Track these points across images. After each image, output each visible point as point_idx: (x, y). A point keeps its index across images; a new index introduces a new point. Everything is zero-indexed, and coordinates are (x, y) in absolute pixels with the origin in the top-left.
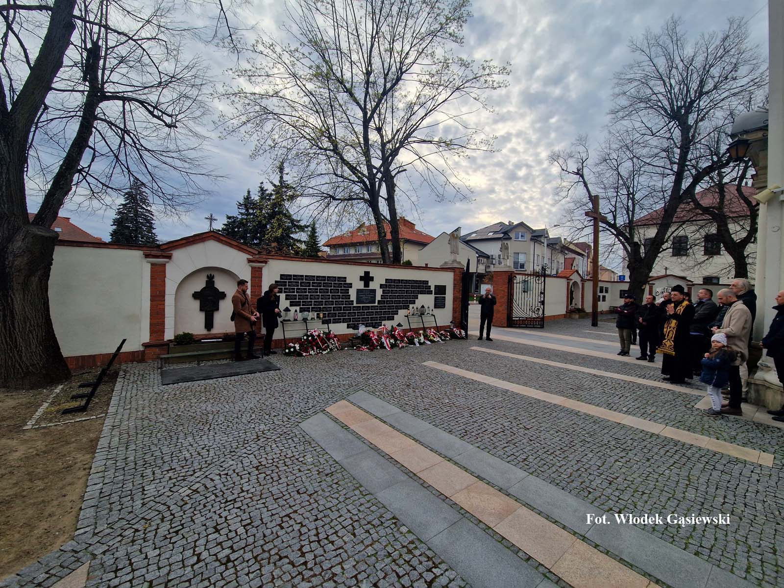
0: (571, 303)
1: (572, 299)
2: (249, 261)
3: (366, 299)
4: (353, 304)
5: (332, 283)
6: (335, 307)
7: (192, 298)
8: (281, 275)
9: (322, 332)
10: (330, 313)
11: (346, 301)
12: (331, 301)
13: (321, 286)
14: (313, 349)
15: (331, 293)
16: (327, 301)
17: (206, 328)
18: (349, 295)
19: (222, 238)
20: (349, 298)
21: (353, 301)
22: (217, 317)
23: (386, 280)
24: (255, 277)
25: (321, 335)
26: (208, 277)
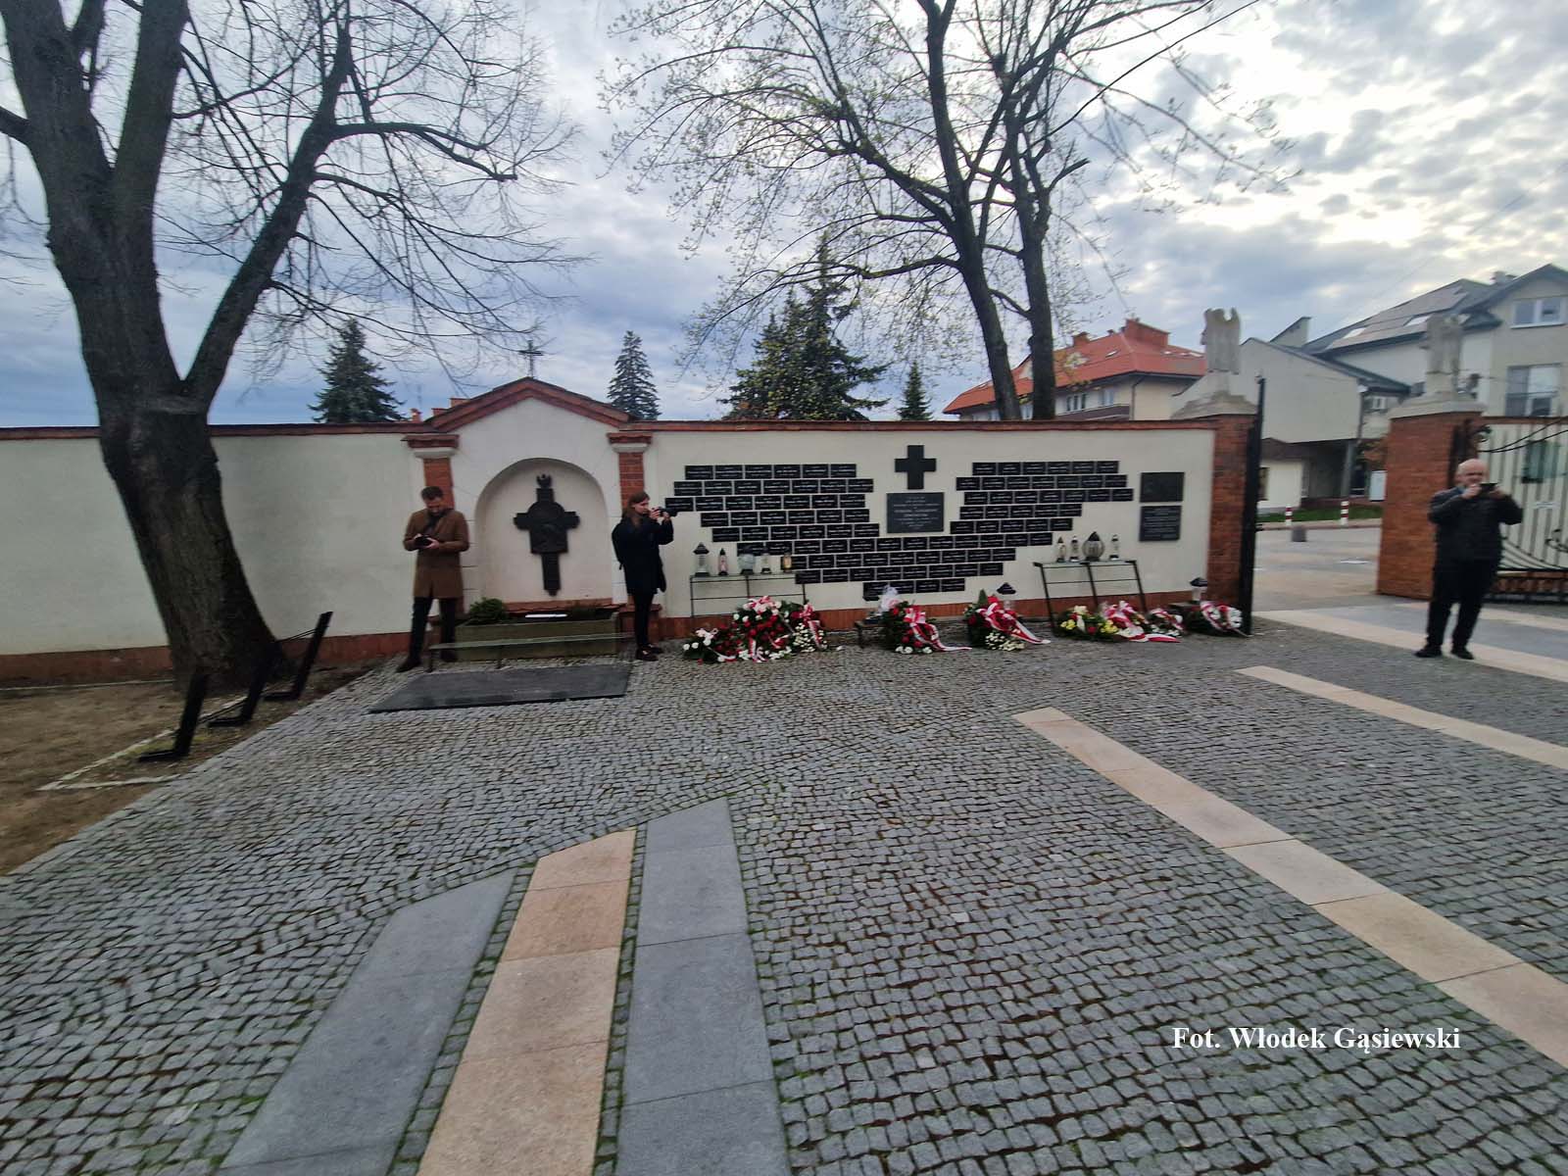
2: (613, 440)
3: (915, 521)
4: (877, 534)
5: (815, 482)
6: (829, 542)
7: (514, 526)
8: (688, 468)
9: (778, 604)
10: (816, 558)
11: (857, 527)
12: (818, 528)
13: (786, 491)
14: (748, 647)
15: (816, 505)
16: (806, 528)
17: (546, 588)
18: (867, 511)
19: (547, 391)
20: (867, 519)
21: (877, 526)
22: (567, 565)
23: (976, 465)
24: (628, 476)
25: (775, 612)
26: (539, 480)
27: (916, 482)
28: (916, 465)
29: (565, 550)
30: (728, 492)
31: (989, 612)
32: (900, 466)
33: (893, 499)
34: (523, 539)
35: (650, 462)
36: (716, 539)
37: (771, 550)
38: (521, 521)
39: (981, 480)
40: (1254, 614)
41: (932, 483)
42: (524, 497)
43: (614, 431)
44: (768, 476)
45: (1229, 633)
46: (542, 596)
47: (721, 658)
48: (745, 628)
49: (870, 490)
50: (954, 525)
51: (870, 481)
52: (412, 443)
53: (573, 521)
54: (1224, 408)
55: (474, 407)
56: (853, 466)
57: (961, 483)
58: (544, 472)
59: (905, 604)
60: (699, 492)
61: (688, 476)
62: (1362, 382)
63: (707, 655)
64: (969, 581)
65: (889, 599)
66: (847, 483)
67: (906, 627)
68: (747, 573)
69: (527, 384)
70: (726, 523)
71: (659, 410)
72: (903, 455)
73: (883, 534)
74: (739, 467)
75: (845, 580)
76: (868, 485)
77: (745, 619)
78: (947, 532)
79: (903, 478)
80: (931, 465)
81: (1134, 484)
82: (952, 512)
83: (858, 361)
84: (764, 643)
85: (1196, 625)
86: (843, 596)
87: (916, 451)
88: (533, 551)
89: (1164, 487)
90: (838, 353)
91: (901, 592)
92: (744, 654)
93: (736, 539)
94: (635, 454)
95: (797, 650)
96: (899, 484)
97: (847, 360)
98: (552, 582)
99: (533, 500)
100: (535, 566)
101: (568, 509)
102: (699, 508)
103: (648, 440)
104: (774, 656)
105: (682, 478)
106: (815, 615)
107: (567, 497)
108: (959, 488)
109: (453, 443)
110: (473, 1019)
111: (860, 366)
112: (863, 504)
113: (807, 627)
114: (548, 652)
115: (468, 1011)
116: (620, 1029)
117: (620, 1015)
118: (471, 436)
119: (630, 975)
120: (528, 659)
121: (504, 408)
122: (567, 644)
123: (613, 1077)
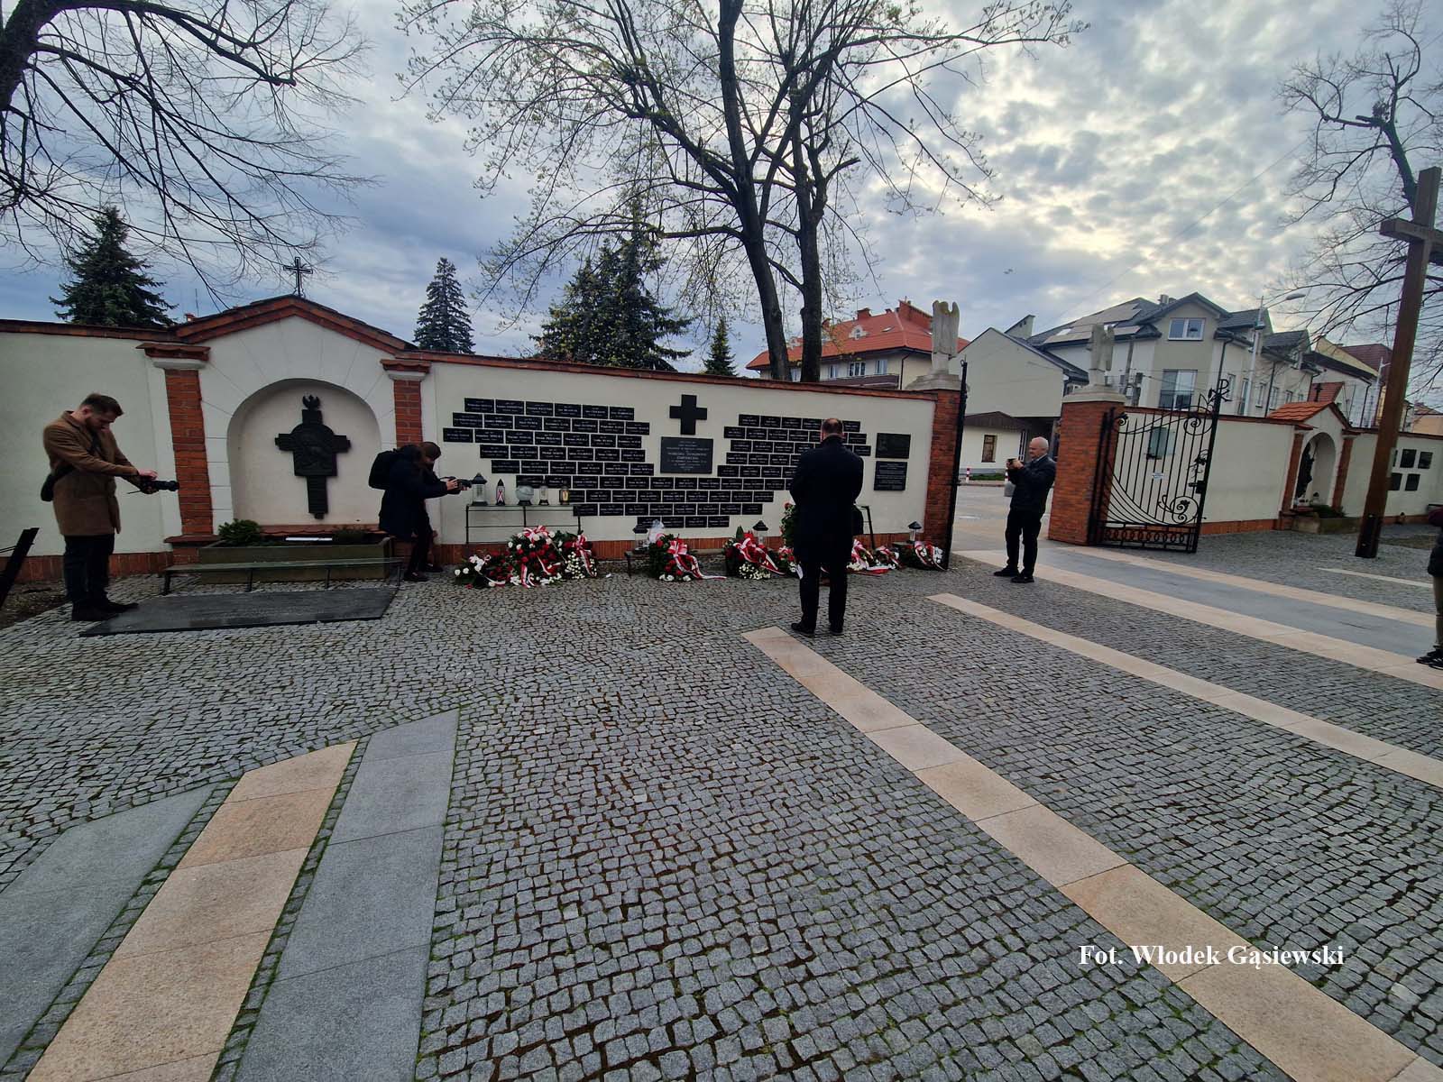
0: (1301, 491)
1: (1305, 479)
2: (387, 366)
3: (687, 463)
4: (652, 473)
5: (595, 423)
6: (607, 479)
7: (276, 448)
8: (468, 401)
9: (552, 534)
10: (593, 492)
11: (633, 466)
12: (596, 465)
13: (567, 429)
14: (519, 573)
15: (594, 444)
16: (585, 465)
17: (311, 511)
18: (643, 452)
19: (315, 311)
20: (643, 459)
21: (651, 466)
22: (335, 489)
23: (742, 417)
24: (405, 404)
25: (549, 541)
26: (305, 401)
27: (688, 428)
28: (688, 413)
29: (334, 473)
30: (510, 426)
31: (744, 546)
32: (674, 413)
33: (667, 443)
34: (287, 461)
35: (428, 392)
36: (494, 471)
37: (549, 483)
38: (283, 442)
39: (747, 430)
40: (954, 551)
41: (702, 430)
42: (288, 418)
43: (390, 358)
44: (550, 413)
45: (931, 567)
46: (310, 520)
47: (492, 583)
48: (518, 556)
49: (647, 433)
50: (720, 468)
51: (647, 425)
52: (151, 352)
53: (343, 445)
54: (943, 384)
55: (228, 320)
56: (632, 410)
57: (728, 432)
58: (312, 395)
59: (670, 537)
60: (479, 424)
61: (468, 409)
62: (1065, 372)
63: (478, 581)
64: (732, 518)
65: (656, 532)
66: (625, 425)
67: (670, 557)
68: (525, 503)
69: (292, 302)
70: (505, 456)
71: (473, 340)
72: (678, 403)
73: (657, 473)
74: (521, 403)
75: (620, 513)
76: (644, 428)
77: (519, 547)
78: (714, 475)
79: (677, 423)
80: (702, 414)
81: (871, 442)
82: (719, 458)
83: (665, 312)
84: (536, 570)
85: (910, 561)
86: (616, 528)
87: (689, 400)
88: (297, 473)
89: (895, 445)
90: (647, 303)
91: (667, 526)
92: (515, 580)
93: (516, 471)
94: (411, 383)
95: (568, 577)
96: (673, 429)
97: (655, 312)
98: (318, 504)
99: (299, 421)
100: (301, 486)
101: (338, 431)
102: (478, 440)
103: (426, 370)
104: (545, 581)
105: (461, 410)
106: (588, 545)
107: (336, 420)
108: (726, 436)
109: (203, 356)
110: (133, 922)
111: (667, 318)
112: (639, 445)
113: (579, 555)
114: (308, 576)
115: (129, 915)
116: (289, 918)
117: (293, 906)
118: (222, 349)
119: (313, 871)
120: (285, 582)
121: (264, 323)
122: (329, 568)
123: (269, 961)
